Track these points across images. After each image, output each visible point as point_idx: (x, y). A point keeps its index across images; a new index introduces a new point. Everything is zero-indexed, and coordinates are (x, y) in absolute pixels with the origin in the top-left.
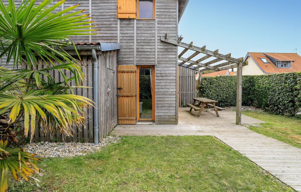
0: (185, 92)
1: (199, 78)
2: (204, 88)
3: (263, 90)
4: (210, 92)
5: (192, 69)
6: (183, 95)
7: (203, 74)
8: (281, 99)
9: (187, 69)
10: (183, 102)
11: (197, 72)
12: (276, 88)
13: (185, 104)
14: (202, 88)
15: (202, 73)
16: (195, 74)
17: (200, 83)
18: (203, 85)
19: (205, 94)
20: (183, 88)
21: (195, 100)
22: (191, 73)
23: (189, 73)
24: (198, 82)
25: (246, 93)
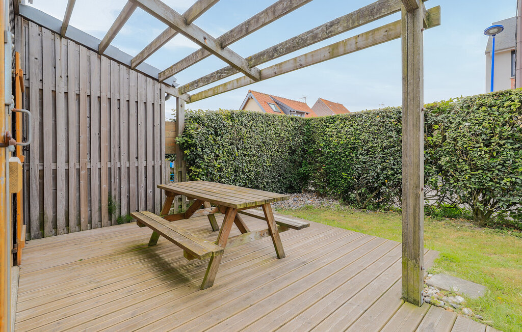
0: (124, 164)
1: (177, 116)
2: (195, 146)
3: (339, 151)
4: (216, 160)
5: (153, 79)
6: (115, 173)
7: (190, 100)
8: (390, 172)
9: (133, 73)
10: (115, 202)
11: (170, 91)
12: (375, 145)
13: (124, 212)
14: (189, 147)
15: (184, 97)
16: (163, 98)
17: (181, 129)
18: (191, 137)
19: (199, 167)
20: (115, 149)
21: (170, 194)
22: (150, 90)
23: (142, 92)
24: (172, 127)
25: (295, 160)
